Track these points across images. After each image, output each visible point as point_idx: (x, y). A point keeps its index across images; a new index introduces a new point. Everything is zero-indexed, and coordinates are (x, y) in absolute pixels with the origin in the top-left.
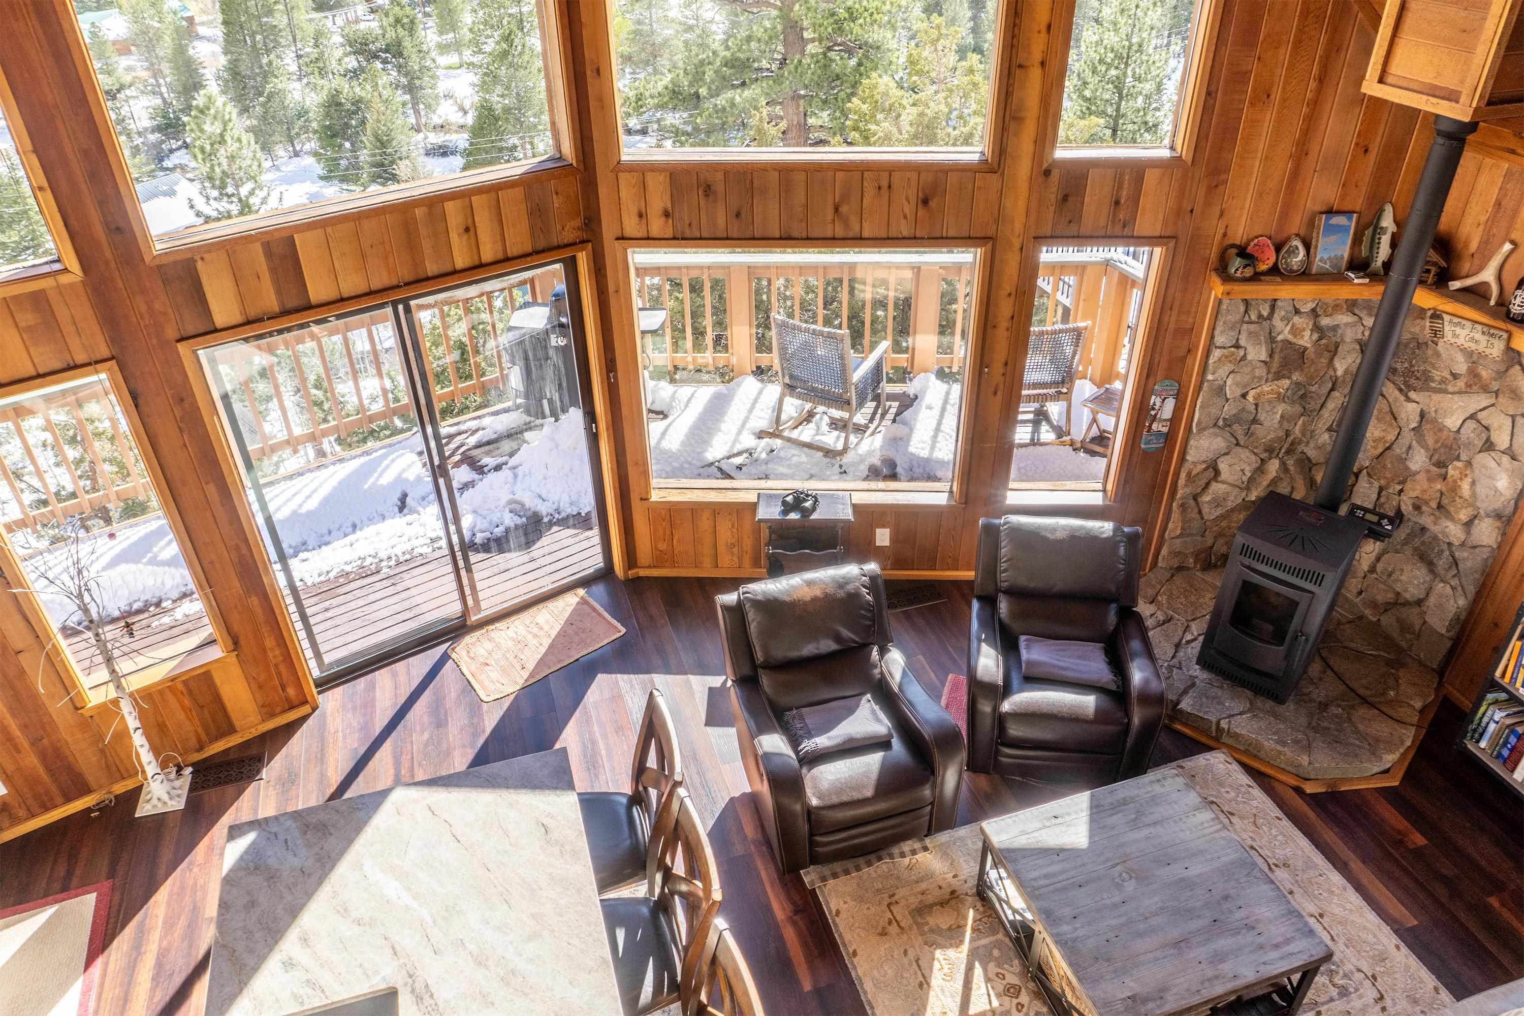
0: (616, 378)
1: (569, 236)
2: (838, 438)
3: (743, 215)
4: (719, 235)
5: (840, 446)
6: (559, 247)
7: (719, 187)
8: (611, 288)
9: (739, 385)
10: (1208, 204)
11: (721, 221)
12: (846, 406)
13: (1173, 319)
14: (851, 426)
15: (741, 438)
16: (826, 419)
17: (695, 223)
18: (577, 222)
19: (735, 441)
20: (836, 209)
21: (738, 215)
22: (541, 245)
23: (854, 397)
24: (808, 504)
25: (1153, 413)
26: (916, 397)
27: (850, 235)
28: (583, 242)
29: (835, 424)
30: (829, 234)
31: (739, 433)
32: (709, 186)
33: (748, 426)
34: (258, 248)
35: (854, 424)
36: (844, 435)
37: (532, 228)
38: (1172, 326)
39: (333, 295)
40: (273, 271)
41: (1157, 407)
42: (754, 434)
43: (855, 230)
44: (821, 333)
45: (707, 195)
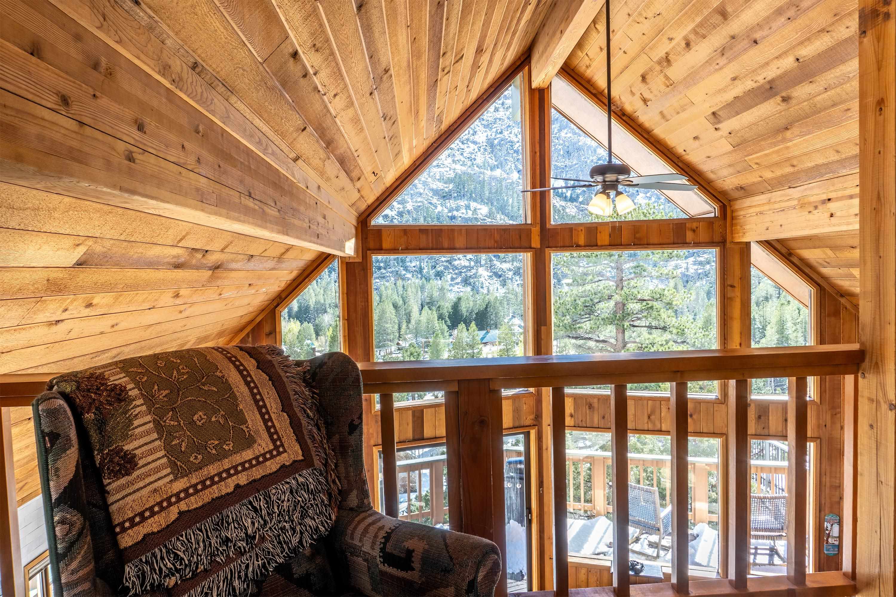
0: (543, 491)
1: (528, 423)
2: (654, 552)
3: (606, 417)
4: (595, 426)
5: (655, 555)
6: (524, 427)
7: (596, 405)
8: (544, 447)
9: (597, 522)
10: (833, 423)
11: (596, 420)
12: (657, 531)
13: (828, 479)
14: (660, 547)
15: (599, 546)
16: (646, 542)
17: (584, 420)
18: (532, 417)
19: (596, 547)
20: (649, 417)
21: (604, 417)
22: (517, 424)
23: (662, 527)
24: (639, 567)
25: (827, 532)
26: (698, 536)
27: (656, 429)
28: (534, 425)
29: (651, 545)
30: (646, 429)
31: (599, 543)
32: (591, 405)
33: (603, 540)
34: (411, 412)
35: (662, 546)
36: (656, 550)
37: (514, 417)
38: (828, 484)
39: (433, 435)
40: (414, 422)
41: (829, 529)
42: (607, 546)
43: (658, 427)
44: (643, 489)
45: (590, 408)
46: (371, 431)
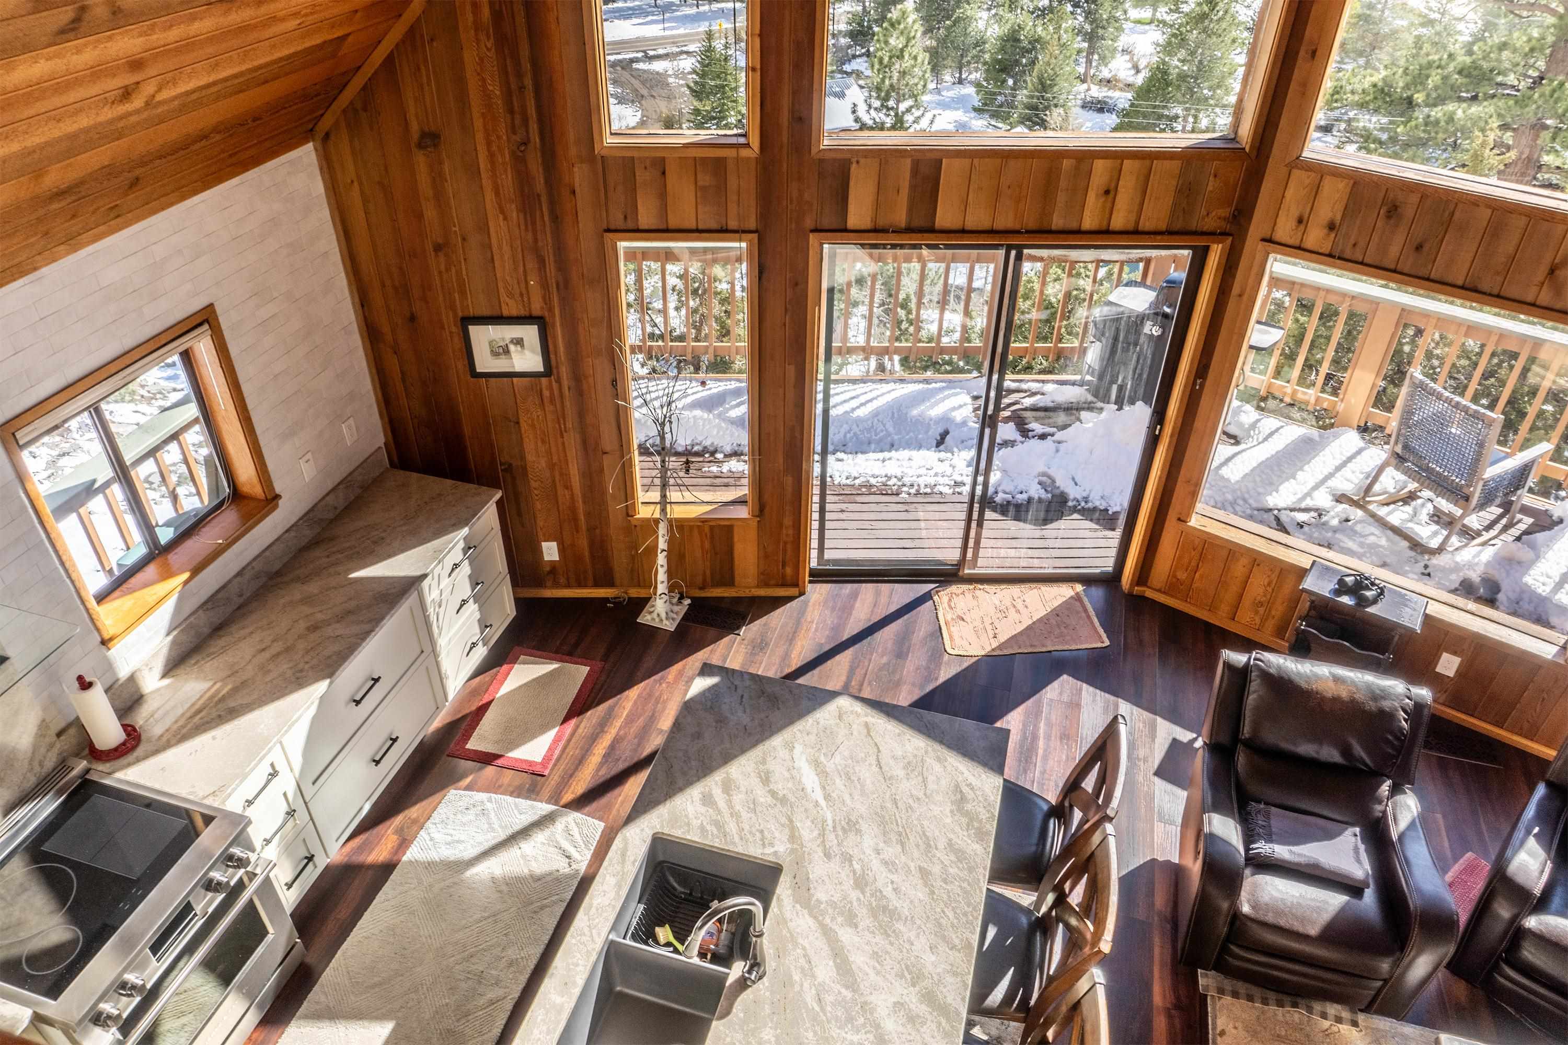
0: (1202, 386)
1: (1210, 224)
2: (1435, 534)
3: (1426, 248)
4: (1386, 265)
5: (1434, 543)
6: (1195, 233)
7: (1409, 212)
8: (1236, 290)
9: (1336, 437)
11: (1394, 250)
12: (1462, 502)
14: (1459, 526)
15: (1316, 494)
16: (1430, 506)
17: (1362, 244)
18: (1225, 212)
19: (1308, 494)
20: (1552, 271)
21: (1419, 248)
22: (1178, 226)
23: (1477, 495)
24: (1369, 594)
26: (1561, 521)
27: (1558, 306)
28: (1222, 234)
29: (1437, 517)
30: (1530, 298)
31: (1316, 487)
32: (1396, 207)
33: (1330, 483)
34: (908, 161)
35: (1464, 526)
36: (1445, 533)
37: (1175, 205)
39: (957, 225)
40: (913, 188)
42: (1334, 495)
44: (1466, 410)
45: (1389, 216)
46: (806, 196)
